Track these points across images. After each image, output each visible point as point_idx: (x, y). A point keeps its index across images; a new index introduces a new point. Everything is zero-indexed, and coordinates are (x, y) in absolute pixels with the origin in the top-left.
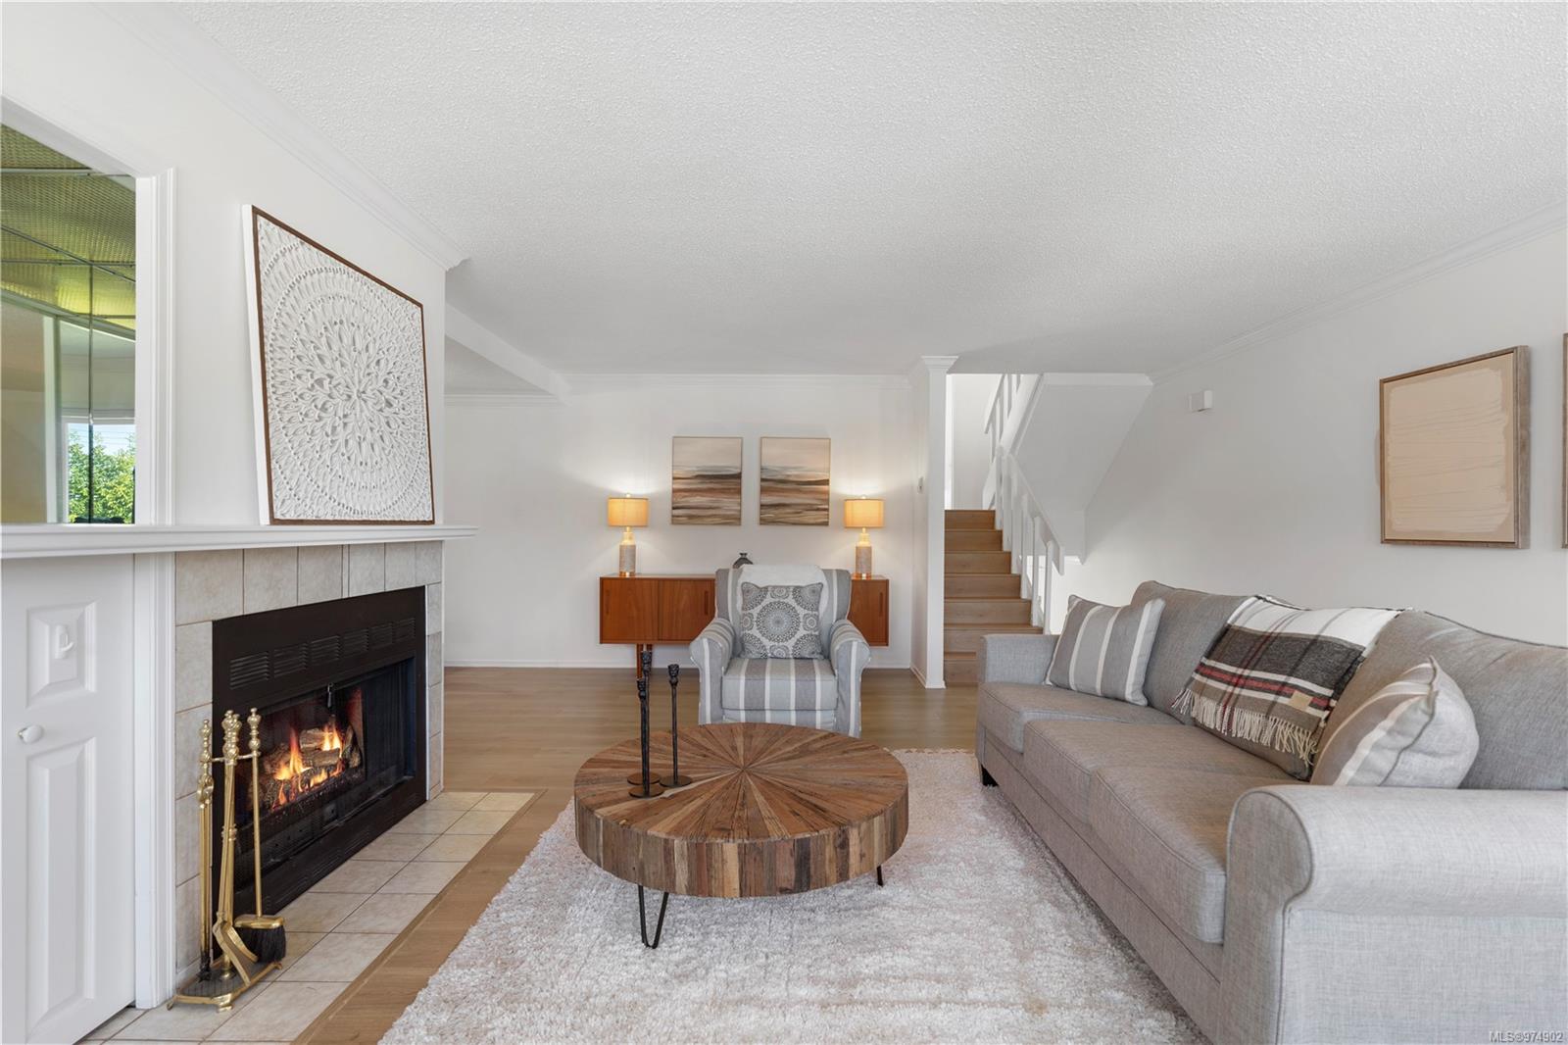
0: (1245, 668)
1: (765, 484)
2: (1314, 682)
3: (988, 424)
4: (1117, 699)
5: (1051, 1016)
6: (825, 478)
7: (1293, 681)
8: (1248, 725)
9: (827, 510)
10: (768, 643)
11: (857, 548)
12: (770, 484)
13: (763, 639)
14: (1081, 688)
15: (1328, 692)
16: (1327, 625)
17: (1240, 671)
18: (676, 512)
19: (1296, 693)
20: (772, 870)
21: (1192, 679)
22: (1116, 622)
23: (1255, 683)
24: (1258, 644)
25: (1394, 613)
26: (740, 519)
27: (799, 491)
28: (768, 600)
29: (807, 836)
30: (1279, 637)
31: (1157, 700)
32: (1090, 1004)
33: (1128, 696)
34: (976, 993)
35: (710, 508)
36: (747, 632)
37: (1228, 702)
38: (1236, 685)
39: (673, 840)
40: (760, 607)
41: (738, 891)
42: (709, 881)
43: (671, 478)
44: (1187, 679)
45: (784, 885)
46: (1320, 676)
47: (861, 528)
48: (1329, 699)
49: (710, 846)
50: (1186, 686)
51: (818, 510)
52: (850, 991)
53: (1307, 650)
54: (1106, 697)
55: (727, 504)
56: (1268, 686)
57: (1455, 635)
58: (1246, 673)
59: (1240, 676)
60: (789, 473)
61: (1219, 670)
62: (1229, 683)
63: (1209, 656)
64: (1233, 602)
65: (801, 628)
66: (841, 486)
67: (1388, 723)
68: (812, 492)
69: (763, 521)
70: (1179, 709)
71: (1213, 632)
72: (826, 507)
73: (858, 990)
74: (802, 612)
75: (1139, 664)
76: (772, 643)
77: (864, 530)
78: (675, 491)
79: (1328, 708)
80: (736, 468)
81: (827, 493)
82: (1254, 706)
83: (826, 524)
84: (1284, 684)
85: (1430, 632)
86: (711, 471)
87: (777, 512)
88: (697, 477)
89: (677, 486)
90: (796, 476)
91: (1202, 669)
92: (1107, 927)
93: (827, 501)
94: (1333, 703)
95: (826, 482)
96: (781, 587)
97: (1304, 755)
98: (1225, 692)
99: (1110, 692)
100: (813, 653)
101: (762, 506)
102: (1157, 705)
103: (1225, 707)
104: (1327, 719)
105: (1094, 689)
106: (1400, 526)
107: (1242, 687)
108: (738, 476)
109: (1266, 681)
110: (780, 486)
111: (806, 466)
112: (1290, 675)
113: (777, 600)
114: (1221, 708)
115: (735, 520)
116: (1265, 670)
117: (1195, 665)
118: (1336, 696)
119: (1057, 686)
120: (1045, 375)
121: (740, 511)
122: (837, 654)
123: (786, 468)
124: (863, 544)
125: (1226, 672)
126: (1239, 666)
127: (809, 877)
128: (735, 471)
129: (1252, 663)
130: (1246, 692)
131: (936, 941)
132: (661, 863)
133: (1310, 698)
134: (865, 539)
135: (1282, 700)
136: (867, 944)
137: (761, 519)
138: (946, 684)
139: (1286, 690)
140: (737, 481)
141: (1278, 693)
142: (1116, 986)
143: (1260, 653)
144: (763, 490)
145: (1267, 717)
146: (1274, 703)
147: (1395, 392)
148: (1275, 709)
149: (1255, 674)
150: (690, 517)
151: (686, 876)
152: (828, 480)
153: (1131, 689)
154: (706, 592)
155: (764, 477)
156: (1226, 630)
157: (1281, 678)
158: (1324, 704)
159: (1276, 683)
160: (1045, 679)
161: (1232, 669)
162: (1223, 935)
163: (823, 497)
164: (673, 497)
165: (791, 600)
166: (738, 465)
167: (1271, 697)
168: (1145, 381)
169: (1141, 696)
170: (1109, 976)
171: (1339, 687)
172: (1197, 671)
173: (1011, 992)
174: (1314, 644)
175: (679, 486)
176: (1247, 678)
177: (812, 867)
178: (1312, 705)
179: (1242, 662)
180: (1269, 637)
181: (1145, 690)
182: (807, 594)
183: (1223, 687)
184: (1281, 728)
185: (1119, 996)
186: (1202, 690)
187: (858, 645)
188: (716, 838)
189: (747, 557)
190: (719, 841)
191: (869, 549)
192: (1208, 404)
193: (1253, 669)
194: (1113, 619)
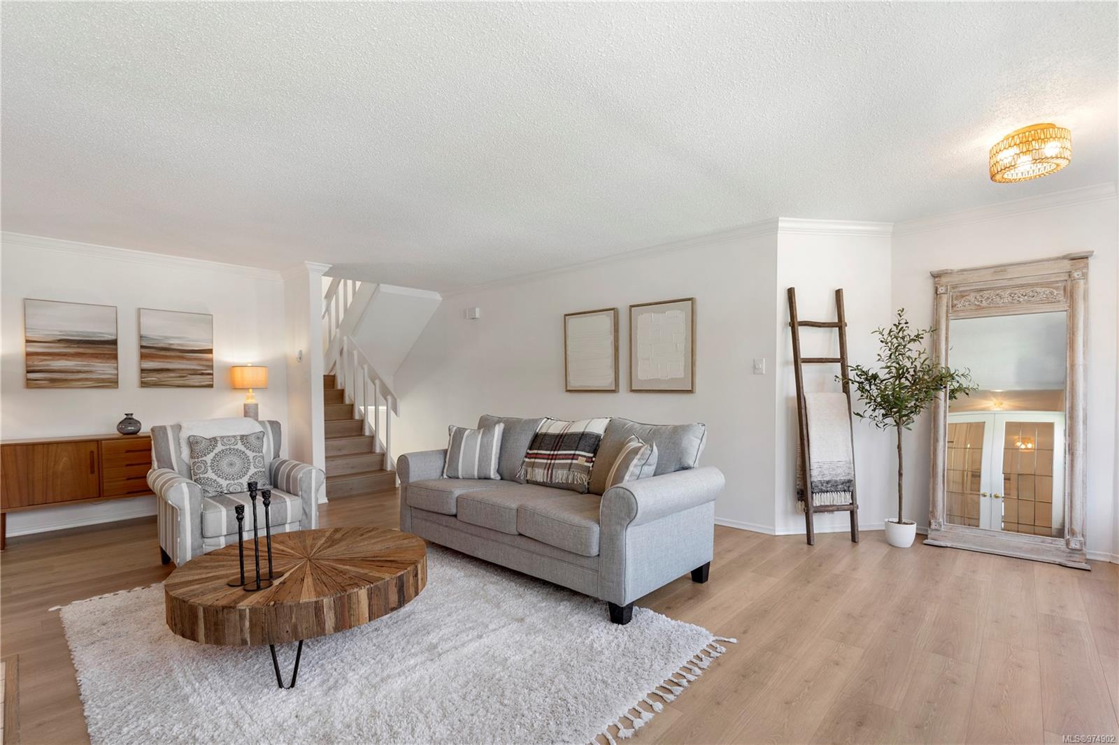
0: (555, 450)
1: (144, 351)
2: (585, 451)
3: (325, 313)
4: (486, 478)
5: (528, 620)
6: (210, 348)
7: (577, 452)
8: (560, 476)
9: (212, 374)
10: (224, 483)
11: (245, 405)
12: (149, 351)
13: (219, 480)
14: (464, 476)
15: (591, 455)
16: (586, 427)
17: (552, 452)
18: (31, 376)
19: (580, 457)
20: (387, 598)
21: (524, 461)
22: (482, 438)
23: (561, 457)
24: (558, 439)
25: (609, 419)
26: (117, 382)
27: (182, 358)
28: (219, 448)
29: (402, 573)
30: (566, 434)
31: (506, 475)
32: (537, 611)
33: (492, 476)
34: (492, 627)
35: (79, 372)
36: (201, 476)
37: (549, 467)
38: (552, 459)
39: (323, 600)
40: (212, 455)
41: (368, 618)
42: (350, 618)
43: (24, 341)
44: (521, 462)
45: (393, 606)
46: (587, 448)
47: (248, 389)
48: (592, 458)
49: (349, 596)
50: (522, 465)
51: (203, 374)
52: (436, 650)
53: (580, 439)
54: (480, 479)
55: (102, 368)
56: (567, 457)
57: (632, 426)
58: (556, 453)
59: (553, 455)
60: (171, 342)
61: (541, 454)
62: (548, 459)
63: (531, 448)
64: (536, 421)
65: (252, 467)
66: (224, 355)
67: (638, 456)
68: (196, 359)
69: (144, 384)
70: (519, 477)
71: (529, 437)
72: (211, 372)
73: (439, 648)
74: (250, 454)
75: (495, 458)
76: (228, 482)
77: (251, 390)
78: (28, 354)
79: (593, 462)
80: (111, 335)
81: (211, 360)
82: (562, 466)
83: (211, 386)
84: (574, 455)
85: (625, 425)
86: (78, 336)
87: (158, 376)
88: (60, 341)
89: (31, 350)
90: (178, 345)
91: (528, 456)
92: (531, 580)
93: (211, 367)
94: (594, 459)
95: (210, 351)
96: (228, 437)
97: (586, 483)
98: (547, 463)
99: (482, 475)
100: (264, 485)
101: (143, 371)
102: (506, 477)
103: (548, 470)
104: (592, 466)
105: (474, 476)
106: (574, 384)
107: (555, 459)
108: (114, 342)
109: (566, 455)
110: (163, 353)
111: (192, 338)
112: (576, 450)
113: (228, 447)
114: (546, 471)
115: (113, 383)
116: (565, 450)
117: (524, 454)
118: (594, 457)
119: (450, 477)
120: (381, 285)
121: (117, 375)
122: (300, 480)
123: (167, 338)
124: (250, 401)
125: (545, 454)
126: (551, 450)
127: (404, 597)
128: (112, 338)
129: (557, 448)
130: (557, 461)
131: (455, 617)
132: (312, 619)
133: (585, 459)
134: (252, 397)
135: (574, 461)
136: (425, 629)
137: (142, 382)
138: (328, 500)
139: (575, 457)
140: (113, 347)
141: (572, 459)
142: (539, 602)
143: (560, 444)
144: (143, 357)
145: (569, 470)
146: (571, 464)
147: (572, 321)
148: (572, 466)
149: (560, 452)
150: (53, 380)
151: (333, 621)
152: (211, 350)
153: (493, 473)
154: (92, 452)
155: (144, 344)
156: (536, 436)
157: (572, 452)
158: (590, 460)
159: (571, 454)
160: (442, 475)
161: (548, 452)
162: (599, 551)
163: (210, 364)
164: (27, 360)
165: (240, 446)
166: (115, 332)
167: (569, 461)
168: (438, 297)
169: (498, 475)
170: (535, 600)
171: (595, 452)
172: (526, 457)
173: (504, 620)
174: (583, 436)
175: (34, 348)
176: (557, 455)
177: (405, 590)
178: (587, 461)
179: (553, 447)
180: (562, 435)
181: (498, 471)
182: (253, 440)
183: (545, 461)
184: (576, 474)
185: (544, 604)
186: (533, 465)
187: (316, 472)
188: (353, 589)
189: (134, 417)
190: (355, 590)
191: (257, 405)
192: (477, 315)
193: (558, 450)
194: (480, 436)
